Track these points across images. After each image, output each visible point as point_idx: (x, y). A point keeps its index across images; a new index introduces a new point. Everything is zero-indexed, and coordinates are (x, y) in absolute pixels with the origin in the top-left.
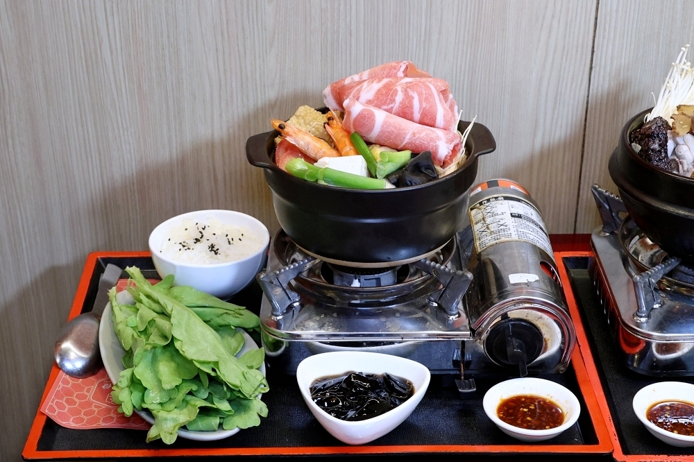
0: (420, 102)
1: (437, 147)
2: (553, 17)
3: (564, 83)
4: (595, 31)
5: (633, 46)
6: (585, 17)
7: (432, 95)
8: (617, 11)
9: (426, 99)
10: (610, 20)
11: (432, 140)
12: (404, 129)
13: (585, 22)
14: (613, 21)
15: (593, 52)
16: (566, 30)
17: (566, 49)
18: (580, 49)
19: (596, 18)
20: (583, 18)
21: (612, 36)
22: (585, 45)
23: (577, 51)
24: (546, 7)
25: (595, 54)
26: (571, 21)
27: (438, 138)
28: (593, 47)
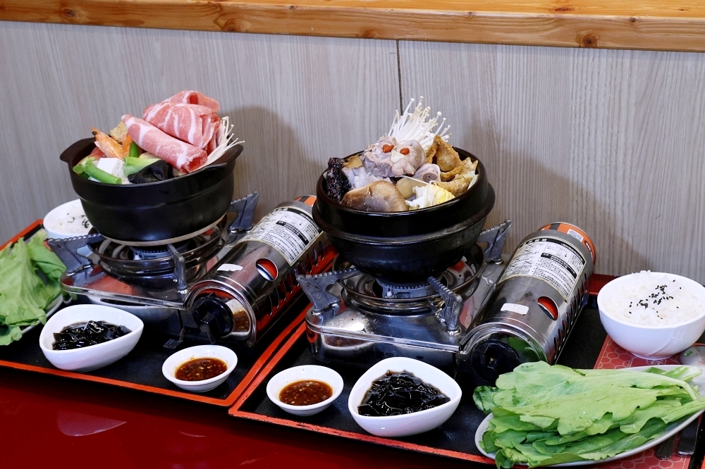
0: (179, 123)
1: (176, 158)
2: (365, 66)
3: (382, 123)
4: (400, 81)
5: (432, 96)
6: (391, 69)
7: (189, 118)
8: (415, 64)
9: (184, 121)
10: (411, 73)
11: (174, 152)
12: (156, 142)
13: (391, 72)
14: (413, 73)
15: (401, 98)
16: (377, 78)
17: (379, 94)
18: (390, 95)
19: (399, 70)
20: (389, 69)
21: (414, 86)
22: (394, 92)
23: (388, 96)
24: (358, 58)
25: (403, 99)
26: (380, 70)
27: (180, 151)
28: (401, 94)
